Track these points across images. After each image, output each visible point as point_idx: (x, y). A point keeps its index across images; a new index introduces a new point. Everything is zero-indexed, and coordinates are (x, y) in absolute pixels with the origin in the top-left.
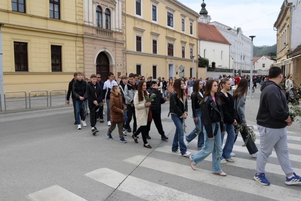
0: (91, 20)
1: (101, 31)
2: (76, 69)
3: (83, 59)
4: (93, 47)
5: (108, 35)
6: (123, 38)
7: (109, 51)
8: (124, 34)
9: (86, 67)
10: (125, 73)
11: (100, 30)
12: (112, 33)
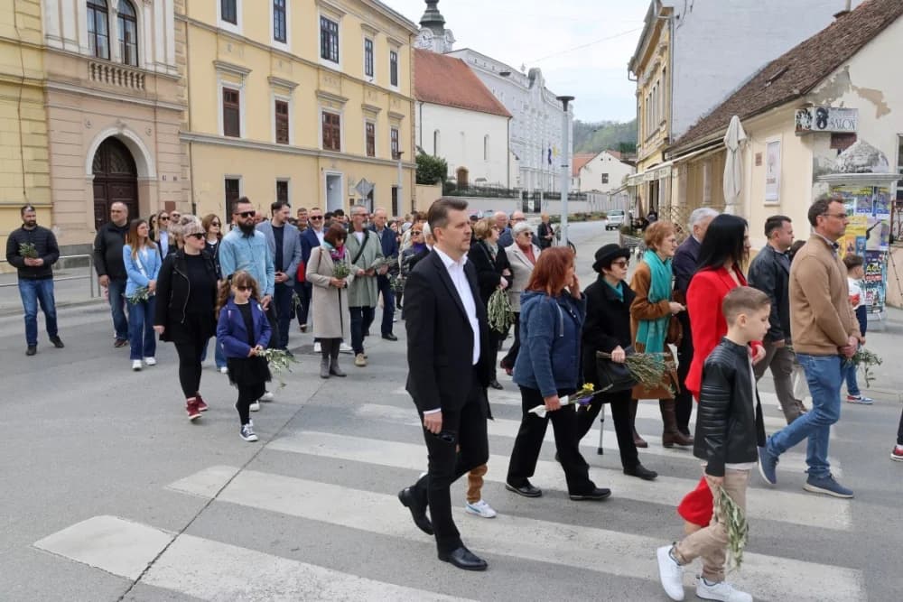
0: (70, 34)
1: (106, 69)
2: (24, 193)
3: (48, 161)
4: (81, 123)
5: (129, 82)
6: (179, 95)
7: (135, 134)
8: (181, 81)
9: (58, 184)
10: (190, 203)
11: (104, 67)
12: (143, 77)
